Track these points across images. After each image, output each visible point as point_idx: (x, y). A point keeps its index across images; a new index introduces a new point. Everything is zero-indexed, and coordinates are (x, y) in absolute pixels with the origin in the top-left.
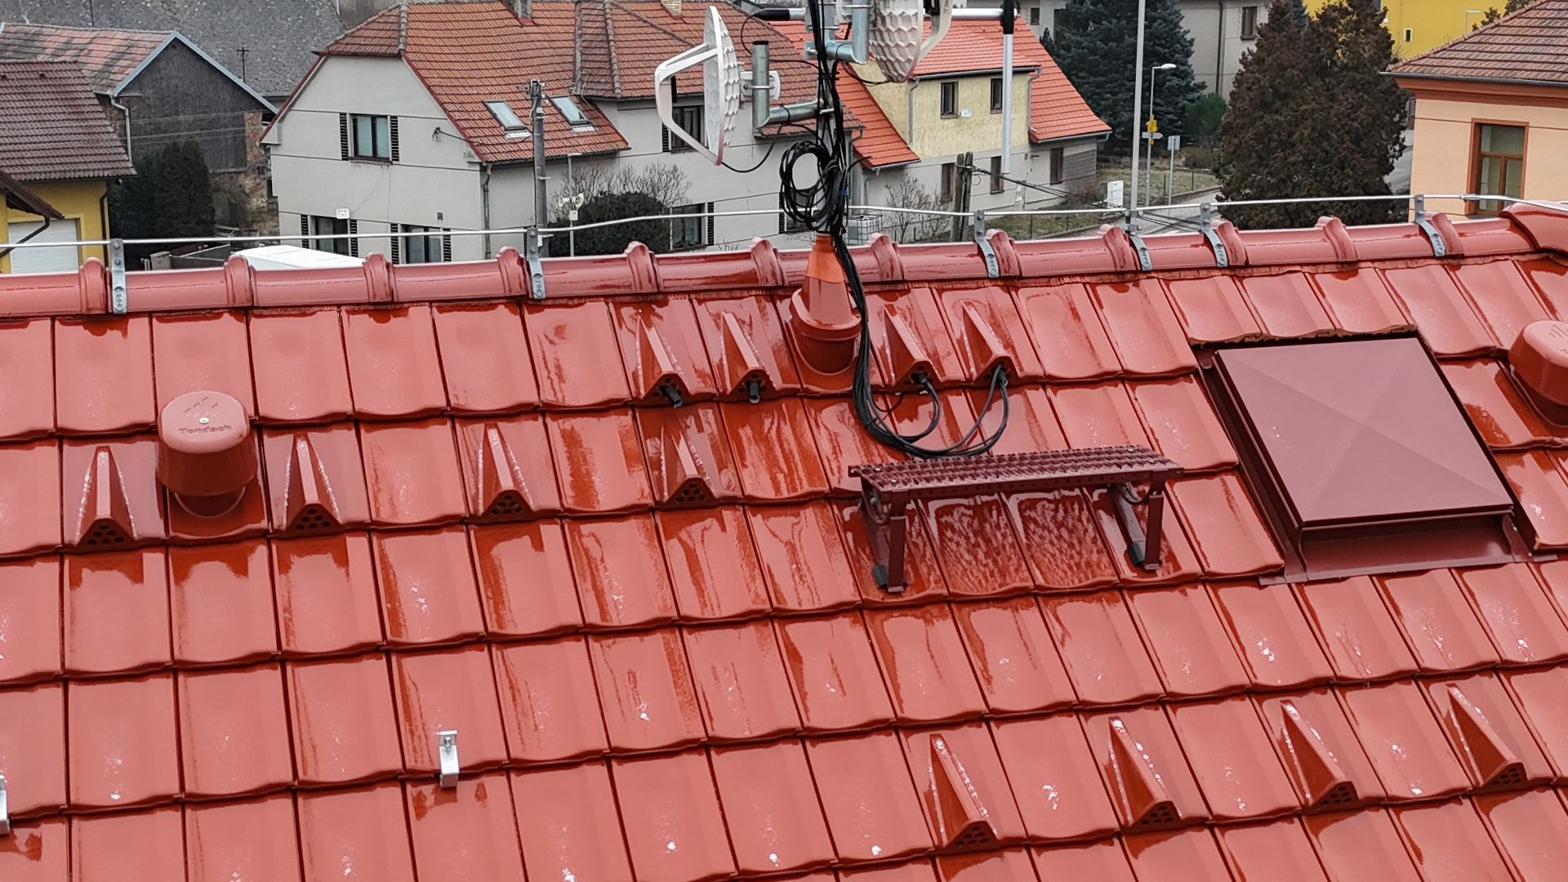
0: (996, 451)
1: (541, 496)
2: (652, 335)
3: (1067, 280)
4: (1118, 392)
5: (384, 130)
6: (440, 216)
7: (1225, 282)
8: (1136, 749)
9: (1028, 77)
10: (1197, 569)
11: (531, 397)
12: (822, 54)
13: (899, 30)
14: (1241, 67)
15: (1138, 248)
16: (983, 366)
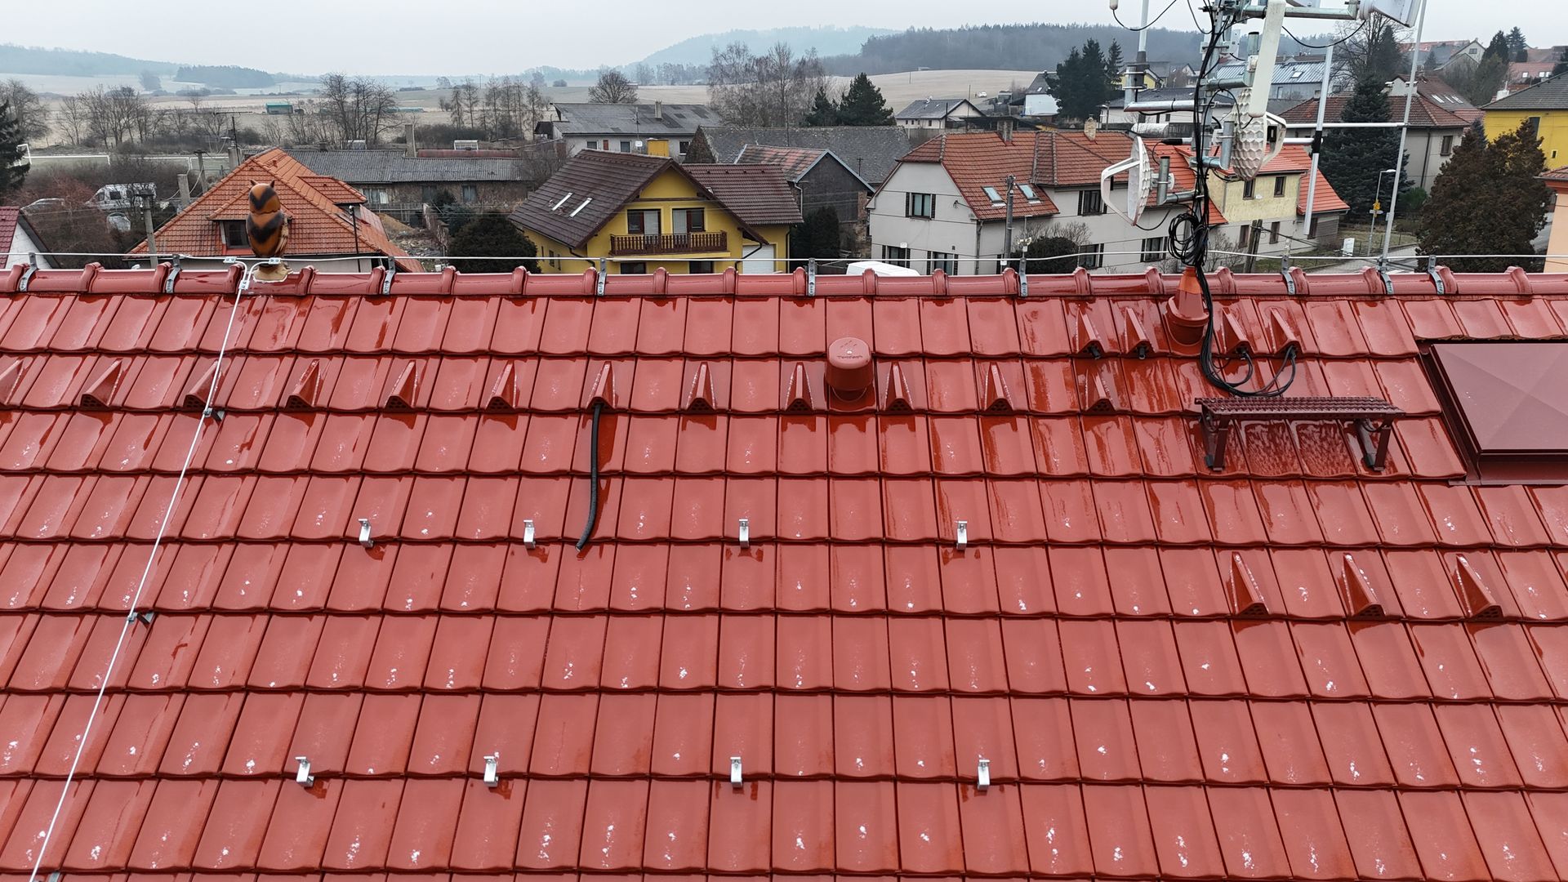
0: (1286, 395)
1: (1018, 402)
2: (1085, 318)
3: (1338, 298)
4: (1365, 366)
5: (928, 202)
6: (954, 248)
7: (1441, 304)
8: (1360, 573)
9: (1300, 176)
10: (1408, 472)
11: (1015, 349)
12: (1200, 164)
13: (1250, 151)
14: (1440, 172)
15: (1386, 280)
16: (1281, 347)
